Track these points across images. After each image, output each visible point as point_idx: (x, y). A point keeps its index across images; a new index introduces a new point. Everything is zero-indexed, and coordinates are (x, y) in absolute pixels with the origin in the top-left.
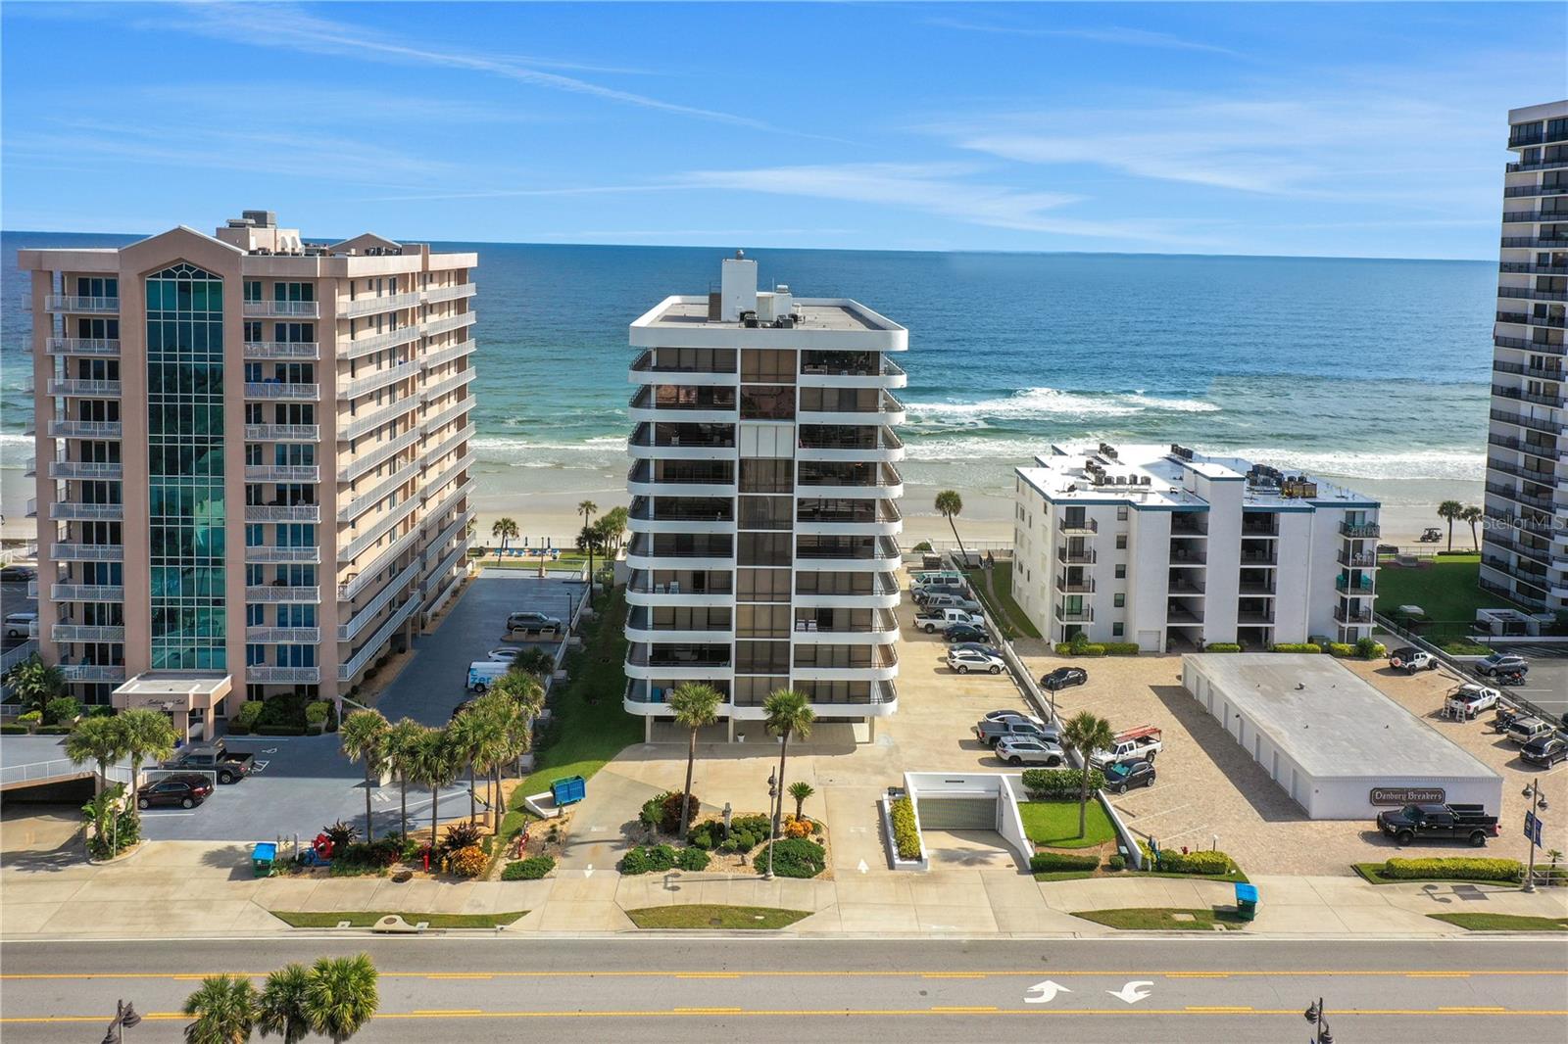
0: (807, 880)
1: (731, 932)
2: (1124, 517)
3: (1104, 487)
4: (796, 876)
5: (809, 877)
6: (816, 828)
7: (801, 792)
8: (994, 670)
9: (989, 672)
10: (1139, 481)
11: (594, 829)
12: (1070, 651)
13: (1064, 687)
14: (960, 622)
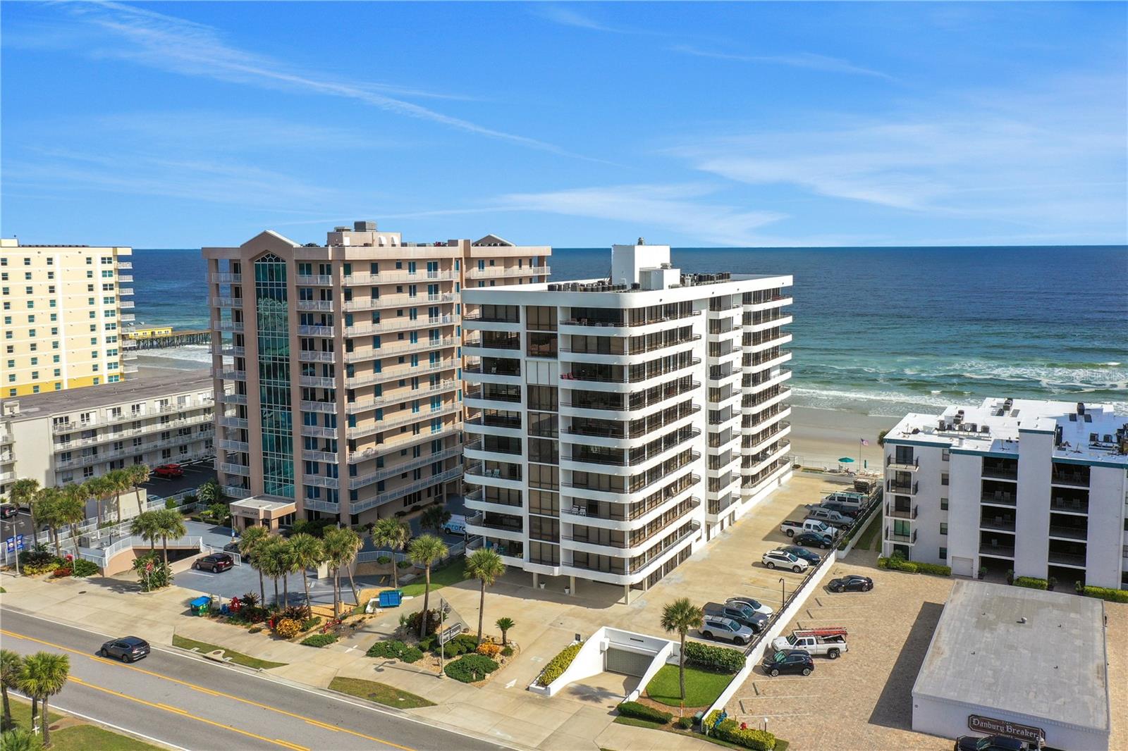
0: (465, 684)
1: (374, 704)
2: (946, 458)
3: (946, 432)
4: (459, 680)
5: (467, 682)
6: (508, 652)
7: (505, 624)
8: (796, 569)
9: (792, 571)
10: (979, 429)
11: (383, 625)
12: (886, 565)
13: (845, 591)
14: (814, 531)
